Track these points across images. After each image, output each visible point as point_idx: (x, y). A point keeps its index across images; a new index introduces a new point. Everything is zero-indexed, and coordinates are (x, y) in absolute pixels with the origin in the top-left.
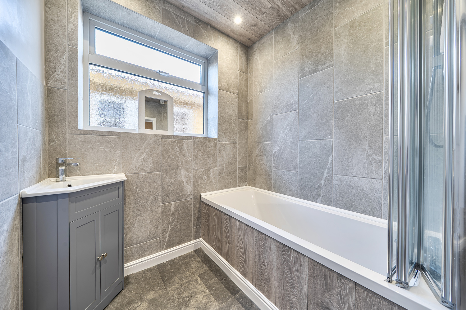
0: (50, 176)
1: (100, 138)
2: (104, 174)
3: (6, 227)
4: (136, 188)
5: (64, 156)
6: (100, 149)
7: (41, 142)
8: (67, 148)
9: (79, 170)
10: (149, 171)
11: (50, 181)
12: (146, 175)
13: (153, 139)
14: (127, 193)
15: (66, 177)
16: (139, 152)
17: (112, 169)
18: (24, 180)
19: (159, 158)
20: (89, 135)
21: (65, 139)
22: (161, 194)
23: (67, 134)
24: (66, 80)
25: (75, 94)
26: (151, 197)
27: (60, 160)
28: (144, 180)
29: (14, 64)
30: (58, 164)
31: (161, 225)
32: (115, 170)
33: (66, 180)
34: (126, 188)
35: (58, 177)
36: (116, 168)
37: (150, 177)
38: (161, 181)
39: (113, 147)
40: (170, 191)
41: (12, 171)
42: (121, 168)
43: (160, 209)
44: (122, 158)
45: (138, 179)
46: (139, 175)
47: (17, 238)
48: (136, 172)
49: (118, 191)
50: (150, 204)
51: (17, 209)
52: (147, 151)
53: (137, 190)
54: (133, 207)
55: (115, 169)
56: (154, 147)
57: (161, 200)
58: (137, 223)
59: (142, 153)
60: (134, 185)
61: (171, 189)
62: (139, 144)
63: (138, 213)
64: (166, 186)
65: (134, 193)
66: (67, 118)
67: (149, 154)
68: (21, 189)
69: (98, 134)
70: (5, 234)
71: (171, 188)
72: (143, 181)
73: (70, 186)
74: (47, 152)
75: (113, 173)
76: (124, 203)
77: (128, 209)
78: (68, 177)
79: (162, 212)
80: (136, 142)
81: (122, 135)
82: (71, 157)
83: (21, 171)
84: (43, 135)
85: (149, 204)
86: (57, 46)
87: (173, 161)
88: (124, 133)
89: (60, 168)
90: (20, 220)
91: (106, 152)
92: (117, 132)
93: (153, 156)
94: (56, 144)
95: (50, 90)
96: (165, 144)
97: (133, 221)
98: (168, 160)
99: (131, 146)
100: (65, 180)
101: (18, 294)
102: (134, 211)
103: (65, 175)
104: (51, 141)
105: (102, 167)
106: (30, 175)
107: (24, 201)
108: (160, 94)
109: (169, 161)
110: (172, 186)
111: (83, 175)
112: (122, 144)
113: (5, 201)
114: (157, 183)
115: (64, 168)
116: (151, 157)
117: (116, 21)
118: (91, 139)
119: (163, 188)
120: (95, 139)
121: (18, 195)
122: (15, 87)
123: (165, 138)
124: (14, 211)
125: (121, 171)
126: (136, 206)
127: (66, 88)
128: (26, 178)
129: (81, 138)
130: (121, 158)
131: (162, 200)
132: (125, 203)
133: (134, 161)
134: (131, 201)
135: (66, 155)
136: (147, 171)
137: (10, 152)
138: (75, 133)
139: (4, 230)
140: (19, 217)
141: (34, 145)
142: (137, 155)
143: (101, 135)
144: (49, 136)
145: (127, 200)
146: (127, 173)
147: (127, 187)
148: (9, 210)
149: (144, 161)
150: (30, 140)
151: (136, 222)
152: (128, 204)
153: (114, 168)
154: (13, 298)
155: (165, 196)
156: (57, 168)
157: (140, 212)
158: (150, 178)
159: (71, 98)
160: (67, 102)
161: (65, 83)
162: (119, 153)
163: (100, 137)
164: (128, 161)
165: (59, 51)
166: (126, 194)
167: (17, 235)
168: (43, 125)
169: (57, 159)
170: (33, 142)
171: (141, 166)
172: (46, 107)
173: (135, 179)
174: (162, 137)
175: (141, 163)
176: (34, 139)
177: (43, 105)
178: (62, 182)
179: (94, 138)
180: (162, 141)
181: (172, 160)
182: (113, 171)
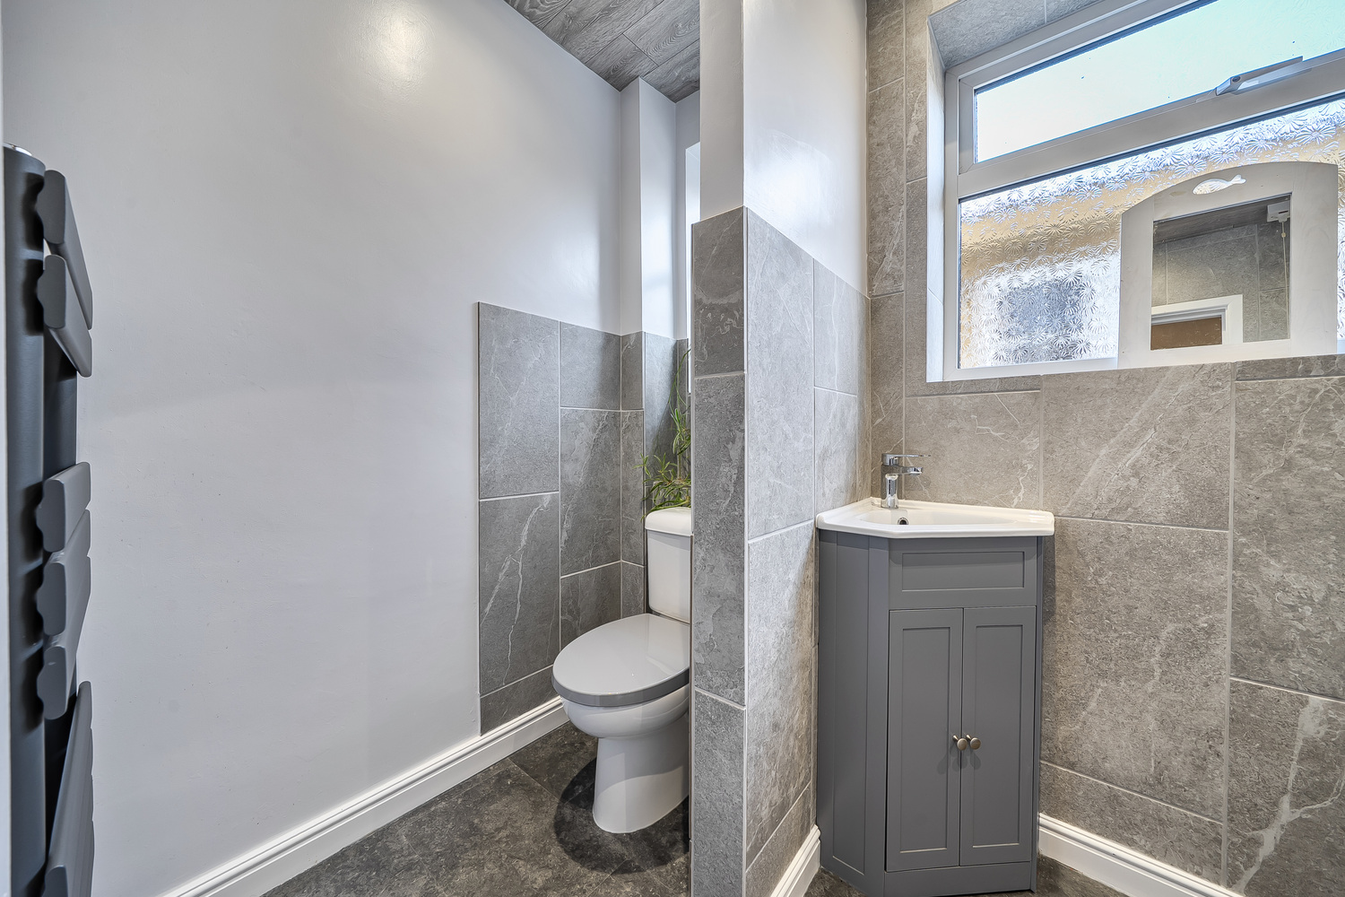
0: (873, 494)
1: (977, 400)
2: (988, 505)
3: (793, 575)
4: (1099, 573)
5: (897, 450)
6: (979, 430)
7: (857, 418)
8: (904, 432)
9: (927, 486)
10: (1161, 518)
11: (873, 504)
12: (1145, 531)
13: (1184, 387)
14: (1061, 579)
15: (900, 501)
16: (1112, 441)
17: (1011, 492)
18: (824, 495)
19: (1222, 470)
20: (951, 394)
21: (901, 408)
22: (1228, 628)
23: (904, 398)
24: (903, 268)
25: (920, 296)
26: (1171, 627)
27: (889, 457)
28: (1136, 550)
29: (810, 273)
30: (887, 469)
31: (1225, 769)
32: (1019, 498)
33: (900, 506)
34: (1058, 564)
35: (884, 497)
36: (1022, 491)
37: (1165, 542)
38: (1229, 572)
39: (1016, 426)
40: (1291, 635)
41: (804, 475)
42: (1042, 494)
43: (1221, 697)
44: (1046, 459)
45: (1108, 540)
46: (1110, 525)
47: (809, 603)
48: (1096, 512)
49: (1022, 565)
50: (1166, 655)
51: (810, 547)
52: (1150, 435)
53: (1103, 581)
54: (1083, 635)
55: (1020, 495)
56: (1192, 422)
57: (1227, 657)
58: (1099, 703)
59: (1129, 445)
60: (1088, 558)
61: (1300, 626)
62: (1113, 412)
63: (1105, 667)
64: (1262, 602)
65: (1090, 589)
66: (904, 359)
67: (1160, 449)
68: (817, 512)
69: (974, 389)
70: (791, 587)
71: (1300, 620)
72: (1131, 554)
73: (903, 522)
74: (868, 440)
75: (1016, 507)
76: (1046, 612)
77: (1065, 637)
78: (903, 501)
79: (1233, 712)
80: (1099, 402)
81: (1045, 384)
82: (911, 452)
83: (819, 478)
84: (861, 404)
85: (1157, 649)
86: (887, 197)
87: (1319, 489)
88: (1054, 375)
89: (888, 477)
90: (816, 571)
91: (995, 439)
92: (1029, 377)
93: (1183, 457)
94: (883, 423)
95: (875, 303)
96: (1263, 404)
97: (1084, 687)
98: (1278, 480)
99: (1079, 420)
100: (897, 507)
101: (809, 710)
102: (1086, 652)
103: (896, 495)
104: (876, 413)
105: (982, 483)
106: (835, 486)
107: (822, 535)
108: (1238, 180)
109: (1288, 482)
110: (1308, 610)
111: (935, 499)
112: (1045, 415)
113: (792, 528)
114: (1204, 577)
115: (895, 477)
116: (1171, 461)
117: (1033, 23)
118: (955, 404)
119: (1245, 613)
120: (964, 403)
121: (813, 521)
122: (811, 316)
123: (1260, 374)
124: (805, 551)
125: (1042, 502)
126: (1097, 640)
127: (903, 288)
128: (827, 491)
129: (933, 403)
130: (1042, 460)
131: (1235, 659)
132: (1052, 613)
133: (1090, 474)
134: (1073, 611)
135: (901, 449)
136: (1148, 516)
137: (802, 440)
138: (920, 393)
139: (789, 580)
140: (813, 564)
141: (843, 425)
142: (1103, 452)
143: (981, 392)
144: (873, 405)
145: (1059, 603)
146: (1064, 511)
147: (1060, 561)
148: (798, 546)
149: (1136, 475)
150: (835, 417)
151: (1096, 696)
152: (1065, 621)
153: (1018, 490)
154: (802, 712)
155: (1255, 645)
156: (883, 476)
157: (1112, 666)
158: (1165, 548)
159: (912, 309)
160: (904, 321)
161: (901, 277)
162: (1033, 443)
163: (978, 398)
164: (1068, 471)
165: (891, 206)
166: (1057, 584)
167: (809, 595)
168: (861, 383)
169: (883, 456)
170: (841, 419)
171: (1121, 493)
172: (867, 344)
173: (1095, 540)
174: (1241, 372)
175: (1122, 484)
176: (843, 415)
177: (861, 339)
178: (888, 511)
179: (961, 401)
180: (1238, 390)
181: (1311, 480)
182: (1016, 501)
